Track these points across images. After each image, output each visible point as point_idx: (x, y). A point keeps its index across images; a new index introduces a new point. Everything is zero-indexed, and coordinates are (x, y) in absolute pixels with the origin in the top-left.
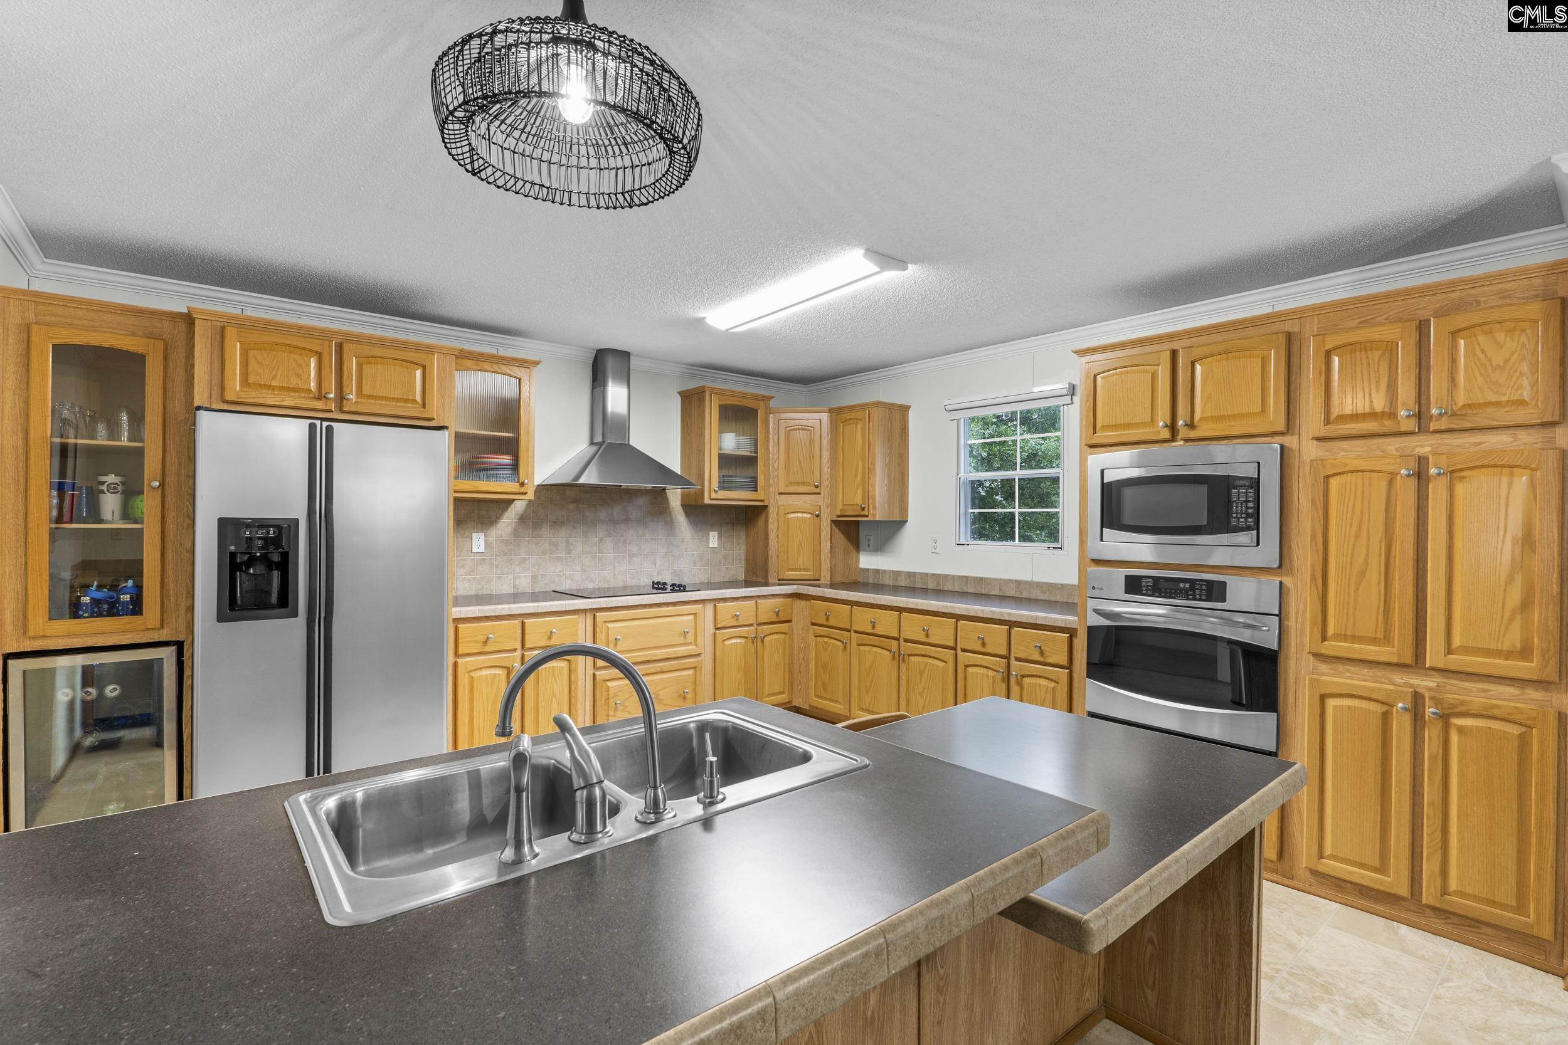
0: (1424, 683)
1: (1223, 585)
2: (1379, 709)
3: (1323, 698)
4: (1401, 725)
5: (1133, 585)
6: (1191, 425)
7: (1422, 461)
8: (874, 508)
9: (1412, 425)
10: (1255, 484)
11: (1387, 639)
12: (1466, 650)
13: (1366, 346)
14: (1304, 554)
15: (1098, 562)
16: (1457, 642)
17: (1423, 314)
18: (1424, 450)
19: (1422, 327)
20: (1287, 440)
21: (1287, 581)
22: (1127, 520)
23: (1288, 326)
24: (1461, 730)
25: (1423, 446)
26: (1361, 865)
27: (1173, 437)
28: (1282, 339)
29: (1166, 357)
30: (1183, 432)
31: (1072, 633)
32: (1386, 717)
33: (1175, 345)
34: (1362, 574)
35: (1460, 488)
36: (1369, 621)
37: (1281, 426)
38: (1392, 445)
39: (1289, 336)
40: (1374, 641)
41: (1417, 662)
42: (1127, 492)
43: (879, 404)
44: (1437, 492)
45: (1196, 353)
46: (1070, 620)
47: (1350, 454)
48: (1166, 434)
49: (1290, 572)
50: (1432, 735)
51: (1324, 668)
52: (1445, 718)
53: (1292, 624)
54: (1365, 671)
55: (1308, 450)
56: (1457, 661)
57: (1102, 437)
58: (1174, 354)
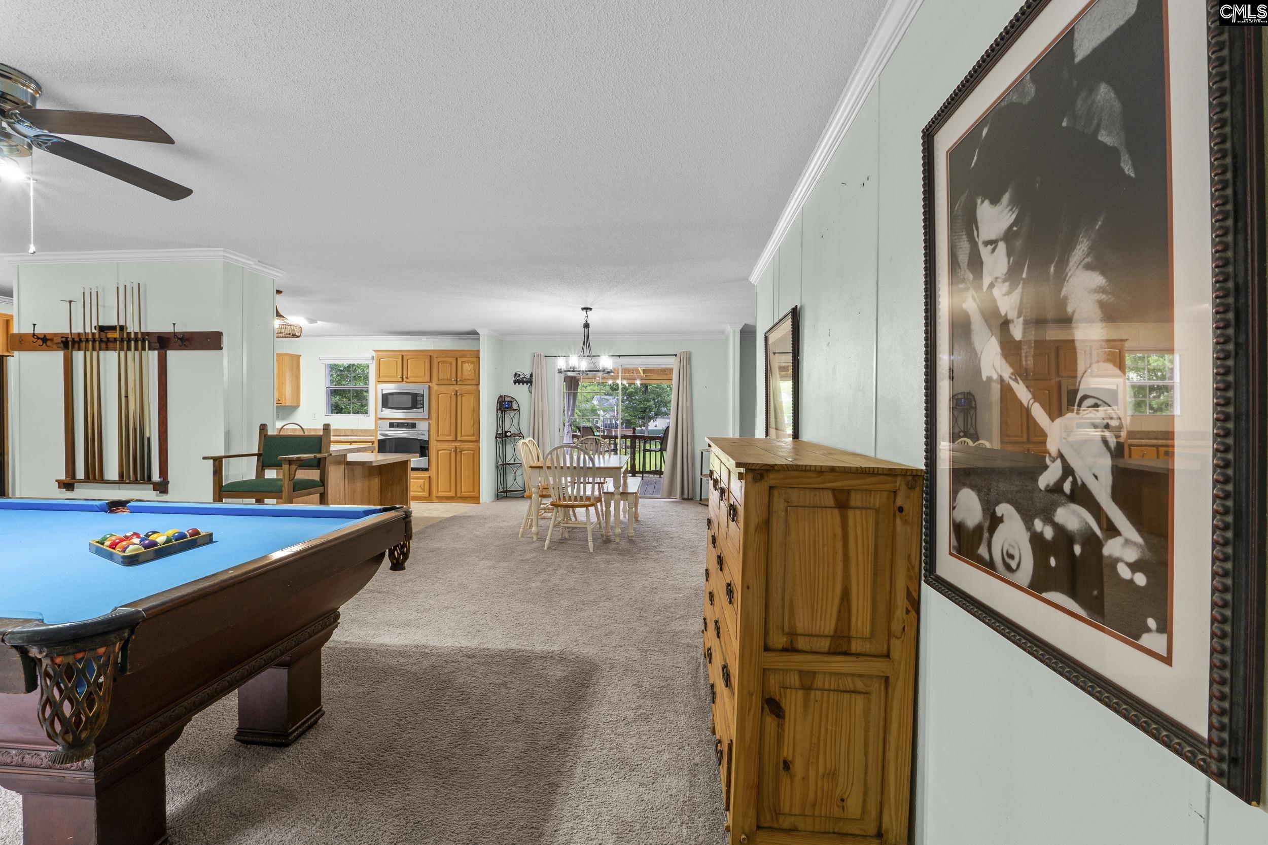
0: (457, 444)
1: (415, 424)
2: (448, 452)
3: (438, 451)
4: (453, 454)
5: (392, 425)
6: (407, 378)
7: (456, 391)
8: (285, 400)
9: (454, 383)
10: (423, 395)
11: (450, 435)
12: (464, 435)
13: (446, 362)
14: (434, 415)
15: (381, 419)
16: (463, 434)
17: (457, 356)
18: (457, 389)
19: (456, 359)
20: (430, 384)
21: (430, 422)
22: (390, 406)
23: (430, 354)
24: (464, 454)
25: (457, 388)
26: (446, 492)
27: (403, 381)
28: (429, 357)
29: (401, 357)
30: (405, 380)
31: (373, 443)
32: (450, 453)
33: (403, 354)
34: (446, 419)
35: (463, 398)
36: (447, 431)
37: (429, 381)
38: (452, 387)
39: (431, 356)
40: (448, 436)
41: (456, 440)
42: (390, 397)
43: (287, 354)
44: (459, 398)
45: (409, 357)
46: (372, 438)
47: (443, 389)
48: (400, 380)
49: (431, 420)
50: (459, 456)
51: (438, 444)
52: (461, 452)
53: (432, 433)
54: (447, 443)
55: (435, 387)
56: (464, 438)
57: (382, 379)
58: (403, 356)
